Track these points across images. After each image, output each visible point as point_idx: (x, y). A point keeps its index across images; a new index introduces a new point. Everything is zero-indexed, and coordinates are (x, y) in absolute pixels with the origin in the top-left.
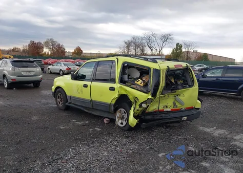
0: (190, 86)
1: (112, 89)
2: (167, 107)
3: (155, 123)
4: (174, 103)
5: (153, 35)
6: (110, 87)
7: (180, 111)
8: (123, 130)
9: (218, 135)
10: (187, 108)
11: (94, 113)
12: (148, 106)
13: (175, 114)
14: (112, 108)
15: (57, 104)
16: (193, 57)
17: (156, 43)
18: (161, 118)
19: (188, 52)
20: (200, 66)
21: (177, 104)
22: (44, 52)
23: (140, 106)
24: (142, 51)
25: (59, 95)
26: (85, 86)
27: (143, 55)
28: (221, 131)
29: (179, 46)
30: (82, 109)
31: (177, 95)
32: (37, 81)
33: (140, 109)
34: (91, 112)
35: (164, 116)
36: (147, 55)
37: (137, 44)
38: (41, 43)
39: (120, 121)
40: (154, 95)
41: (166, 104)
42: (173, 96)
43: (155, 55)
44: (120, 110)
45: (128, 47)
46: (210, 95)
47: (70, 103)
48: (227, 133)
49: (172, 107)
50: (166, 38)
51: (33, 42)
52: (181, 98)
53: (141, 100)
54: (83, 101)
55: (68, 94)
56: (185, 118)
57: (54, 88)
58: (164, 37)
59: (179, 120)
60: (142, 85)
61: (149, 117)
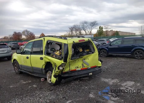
0: (93, 53)
1: (42, 59)
2: (78, 67)
3: (71, 78)
4: (83, 65)
5: (86, 23)
6: (41, 58)
7: (87, 69)
8: (51, 85)
9: (112, 84)
10: (92, 67)
11: (35, 75)
12: (63, 68)
13: (84, 71)
14: (44, 71)
15: (15, 71)
16: (110, 34)
17: (87, 27)
18: (75, 75)
19: (107, 31)
20: (114, 39)
21: (84, 65)
22: (22, 38)
23: (59, 69)
24: (80, 33)
25: (15, 64)
26: (28, 58)
27: (81, 35)
28: (115, 81)
29: (101, 28)
30: (28, 73)
31: (84, 59)
32: (9, 56)
33: (58, 71)
34: (33, 74)
35: (76, 74)
36: (83, 35)
37: (77, 29)
38: (20, 33)
39: (50, 79)
40: (65, 61)
41: (77, 65)
42: (82, 60)
43: (88, 35)
44: (49, 72)
45: (72, 31)
46: (116, 56)
47: (21, 69)
48: (118, 82)
49: (82, 67)
50: (93, 24)
51: (16, 32)
52: (87, 61)
53: (58, 65)
54: (27, 67)
55: (20, 63)
56: (91, 74)
57: (12, 60)
58: (92, 23)
59: (87, 75)
60: (59, 54)
61: (67, 75)
